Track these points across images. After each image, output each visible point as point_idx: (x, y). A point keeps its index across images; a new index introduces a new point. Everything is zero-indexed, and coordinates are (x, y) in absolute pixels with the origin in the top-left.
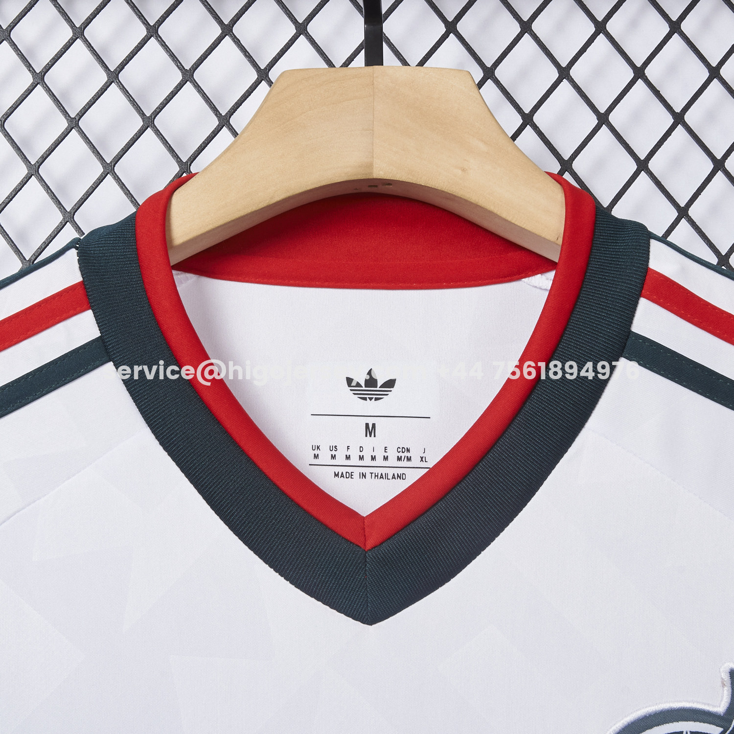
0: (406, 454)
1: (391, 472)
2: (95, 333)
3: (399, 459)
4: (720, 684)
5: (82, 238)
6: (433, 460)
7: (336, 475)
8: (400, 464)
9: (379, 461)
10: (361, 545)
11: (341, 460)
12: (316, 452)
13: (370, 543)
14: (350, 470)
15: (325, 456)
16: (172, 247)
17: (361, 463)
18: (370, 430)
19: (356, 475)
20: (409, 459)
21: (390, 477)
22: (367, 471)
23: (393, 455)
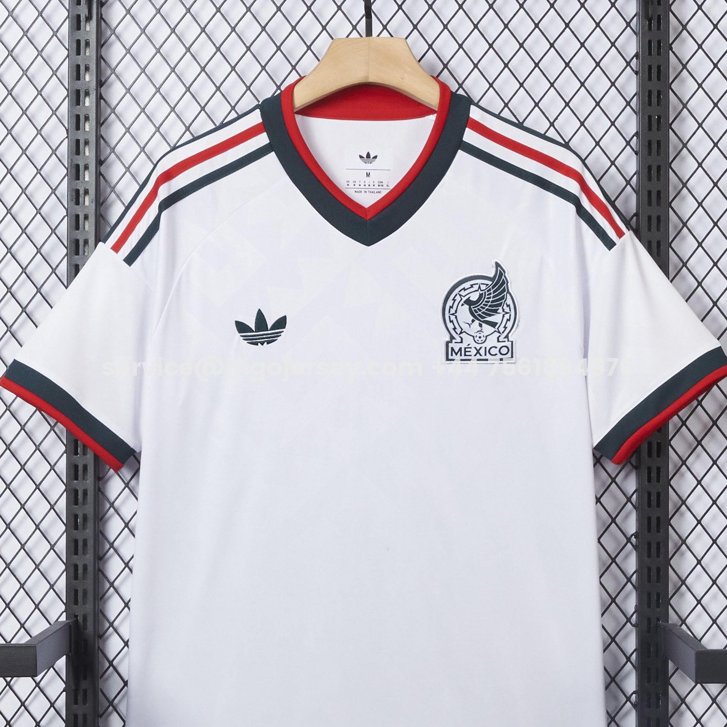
0: (382, 184)
1: (376, 191)
2: (268, 141)
3: (379, 186)
4: (491, 266)
5: (260, 103)
6: (392, 187)
7: (356, 192)
8: (379, 187)
9: (372, 186)
10: (365, 218)
11: (357, 186)
12: (348, 183)
13: (369, 217)
14: (361, 190)
15: (351, 185)
16: (295, 108)
17: (365, 187)
18: (368, 175)
19: (363, 192)
20: (382, 186)
21: (376, 192)
22: (367, 190)
23: (376, 184)
